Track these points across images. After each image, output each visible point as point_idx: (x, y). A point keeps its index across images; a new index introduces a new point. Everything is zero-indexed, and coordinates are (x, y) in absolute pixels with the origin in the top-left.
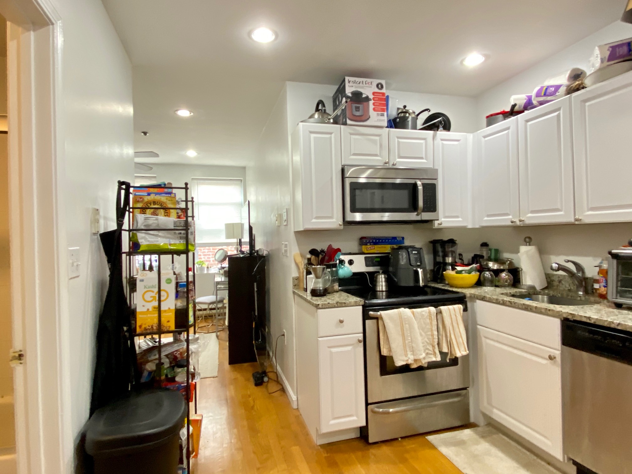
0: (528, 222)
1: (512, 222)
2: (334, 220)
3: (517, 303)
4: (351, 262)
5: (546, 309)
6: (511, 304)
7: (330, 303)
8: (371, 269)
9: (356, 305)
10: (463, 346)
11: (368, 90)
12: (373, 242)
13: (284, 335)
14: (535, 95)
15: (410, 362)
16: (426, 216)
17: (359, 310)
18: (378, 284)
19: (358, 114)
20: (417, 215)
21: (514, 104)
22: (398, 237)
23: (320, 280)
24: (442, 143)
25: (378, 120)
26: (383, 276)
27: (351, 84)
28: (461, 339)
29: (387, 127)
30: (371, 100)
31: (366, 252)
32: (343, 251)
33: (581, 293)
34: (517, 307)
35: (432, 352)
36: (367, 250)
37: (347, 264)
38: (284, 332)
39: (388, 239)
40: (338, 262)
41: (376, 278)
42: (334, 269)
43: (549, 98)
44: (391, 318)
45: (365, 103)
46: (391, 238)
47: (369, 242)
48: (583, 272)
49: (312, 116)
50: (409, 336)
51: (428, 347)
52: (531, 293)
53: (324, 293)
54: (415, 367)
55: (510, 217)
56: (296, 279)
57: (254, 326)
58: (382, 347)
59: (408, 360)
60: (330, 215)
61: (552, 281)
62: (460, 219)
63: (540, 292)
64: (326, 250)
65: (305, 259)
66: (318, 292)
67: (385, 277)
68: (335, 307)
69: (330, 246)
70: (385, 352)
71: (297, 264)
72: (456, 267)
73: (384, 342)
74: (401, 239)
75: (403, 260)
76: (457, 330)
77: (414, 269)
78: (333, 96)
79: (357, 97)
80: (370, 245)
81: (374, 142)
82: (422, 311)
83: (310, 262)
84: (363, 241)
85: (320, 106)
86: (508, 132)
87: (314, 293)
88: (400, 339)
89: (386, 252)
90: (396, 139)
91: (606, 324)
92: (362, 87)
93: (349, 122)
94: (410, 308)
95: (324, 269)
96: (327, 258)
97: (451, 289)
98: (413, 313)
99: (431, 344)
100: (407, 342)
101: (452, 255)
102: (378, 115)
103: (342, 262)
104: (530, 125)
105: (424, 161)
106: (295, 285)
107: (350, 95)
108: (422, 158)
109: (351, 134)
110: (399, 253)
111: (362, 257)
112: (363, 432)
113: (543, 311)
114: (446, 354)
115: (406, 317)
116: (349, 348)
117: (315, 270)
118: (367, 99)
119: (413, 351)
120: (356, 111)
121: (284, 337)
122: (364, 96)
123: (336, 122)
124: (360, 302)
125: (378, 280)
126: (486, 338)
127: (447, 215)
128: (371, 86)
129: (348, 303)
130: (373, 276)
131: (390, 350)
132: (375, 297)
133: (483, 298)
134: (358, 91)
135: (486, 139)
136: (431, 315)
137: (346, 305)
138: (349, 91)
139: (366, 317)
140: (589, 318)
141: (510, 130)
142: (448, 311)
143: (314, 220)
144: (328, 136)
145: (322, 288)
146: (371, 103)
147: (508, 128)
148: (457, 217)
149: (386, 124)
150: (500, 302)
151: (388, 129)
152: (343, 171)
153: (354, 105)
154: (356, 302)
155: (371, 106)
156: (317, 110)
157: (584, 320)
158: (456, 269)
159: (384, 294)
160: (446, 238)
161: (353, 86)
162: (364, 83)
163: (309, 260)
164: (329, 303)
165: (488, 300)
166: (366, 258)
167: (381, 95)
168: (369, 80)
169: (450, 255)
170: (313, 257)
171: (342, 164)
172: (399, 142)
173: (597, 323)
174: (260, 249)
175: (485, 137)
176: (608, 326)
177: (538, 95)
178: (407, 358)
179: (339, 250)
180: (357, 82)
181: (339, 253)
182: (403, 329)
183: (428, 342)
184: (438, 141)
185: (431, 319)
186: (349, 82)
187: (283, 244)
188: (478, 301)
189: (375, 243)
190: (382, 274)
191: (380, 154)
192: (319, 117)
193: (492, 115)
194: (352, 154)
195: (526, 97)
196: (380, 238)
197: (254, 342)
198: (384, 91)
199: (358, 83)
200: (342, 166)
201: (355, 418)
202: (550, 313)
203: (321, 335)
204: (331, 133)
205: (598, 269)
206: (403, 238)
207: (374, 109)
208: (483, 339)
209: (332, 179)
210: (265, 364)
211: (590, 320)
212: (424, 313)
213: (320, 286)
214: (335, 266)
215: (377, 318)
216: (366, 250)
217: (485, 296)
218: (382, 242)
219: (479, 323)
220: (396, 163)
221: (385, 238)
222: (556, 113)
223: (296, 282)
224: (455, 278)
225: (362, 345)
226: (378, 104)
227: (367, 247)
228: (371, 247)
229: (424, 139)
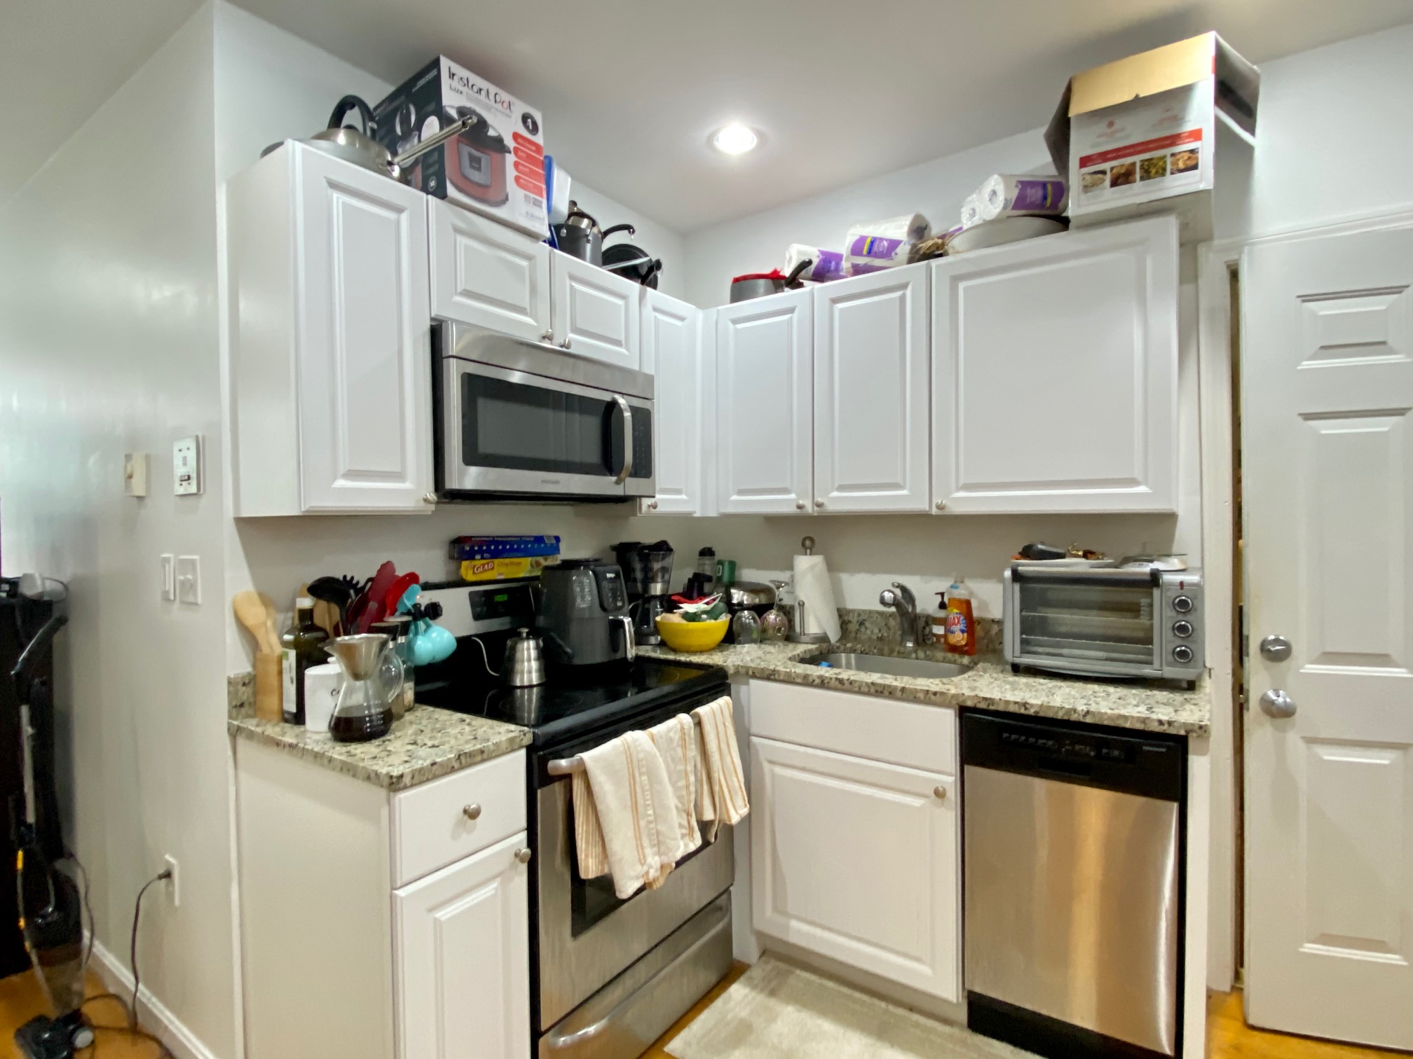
0: (832, 507)
1: (800, 507)
2: (407, 485)
4: (435, 612)
6: (843, 684)
7: (438, 760)
8: (492, 626)
9: (512, 747)
10: (740, 793)
11: (503, 125)
12: (488, 550)
13: (168, 875)
14: (849, 251)
15: (651, 875)
16: (632, 486)
17: (519, 759)
19: (475, 176)
20: (617, 483)
21: (807, 260)
22: (549, 537)
24: (655, 317)
25: (526, 213)
26: (532, 643)
28: (735, 779)
29: (552, 243)
30: (510, 152)
31: (470, 577)
33: (910, 645)
35: (686, 829)
36: (474, 573)
38: (168, 862)
39: (526, 543)
40: (407, 616)
41: (513, 649)
42: (401, 640)
43: (877, 262)
44: (606, 766)
45: (496, 156)
46: (532, 539)
47: (481, 552)
49: (324, 134)
50: (649, 805)
51: (681, 820)
55: (793, 496)
56: (244, 684)
57: (20, 865)
58: (581, 856)
59: (647, 873)
60: (398, 469)
62: (684, 497)
66: (368, 725)
67: (537, 647)
68: (453, 770)
69: (387, 567)
70: (590, 868)
72: (681, 605)
73: (587, 843)
74: (554, 541)
75: (583, 597)
76: (728, 759)
77: (611, 618)
80: (483, 558)
81: (518, 273)
82: (669, 730)
83: (306, 623)
84: (463, 548)
85: (350, 114)
86: (791, 318)
88: (628, 816)
89: (522, 575)
90: (568, 282)
92: (488, 108)
93: (451, 191)
94: (643, 726)
96: (373, 606)
97: (683, 658)
98: (652, 740)
99: (685, 811)
100: (642, 823)
101: (663, 577)
102: (527, 199)
104: (842, 310)
106: (242, 705)
107: (454, 114)
108: (619, 343)
109: (457, 230)
110: (574, 578)
111: (464, 592)
114: (711, 823)
115: (641, 756)
116: (489, 889)
118: (498, 145)
119: (659, 844)
120: (473, 168)
121: (171, 883)
122: (491, 133)
123: (410, 179)
124: (522, 737)
125: (518, 655)
126: (771, 762)
127: (663, 485)
129: (492, 748)
131: (605, 859)
133: (771, 675)
134: (475, 112)
135: (739, 326)
136: (684, 734)
137: (483, 756)
139: (537, 777)
141: (795, 315)
143: (341, 483)
145: (381, 710)
146: (510, 159)
147: (791, 310)
148: (680, 491)
149: (545, 233)
150: (814, 681)
151: (551, 249)
152: (436, 332)
153: (466, 150)
154: (511, 740)
155: (511, 173)
157: (1012, 709)
158: (681, 608)
160: (649, 539)
161: (461, 93)
162: (492, 96)
163: (306, 615)
165: (782, 678)
166: (471, 594)
167: (534, 148)
168: (504, 96)
169: (659, 580)
170: (323, 604)
171: (433, 315)
172: (572, 287)
174: (25, 575)
175: (735, 322)
177: (856, 250)
178: (645, 868)
179: (412, 578)
180: (472, 86)
181: (416, 587)
182: (635, 790)
183: (680, 806)
184: (648, 310)
185: (684, 746)
187: (167, 560)
188: (753, 682)
189: (496, 555)
190: (528, 638)
191: (531, 311)
193: (745, 278)
194: (459, 290)
195: (818, 253)
196: (507, 539)
197: (22, 923)
198: (539, 139)
199: (475, 89)
200: (432, 319)
202: (937, 699)
203: (406, 878)
204: (398, 210)
205: (939, 598)
206: (557, 539)
207: (518, 181)
208: (766, 766)
209: (400, 352)
210: (76, 987)
212: (670, 733)
214: (404, 628)
215: (567, 778)
216: (470, 572)
217: (774, 670)
218: (512, 550)
219: (754, 730)
220: (569, 342)
221: (519, 539)
222: (898, 294)
223: (245, 693)
224: (689, 631)
225: (524, 868)
226: (526, 170)
227: (475, 566)
228: (484, 565)
229: (623, 297)
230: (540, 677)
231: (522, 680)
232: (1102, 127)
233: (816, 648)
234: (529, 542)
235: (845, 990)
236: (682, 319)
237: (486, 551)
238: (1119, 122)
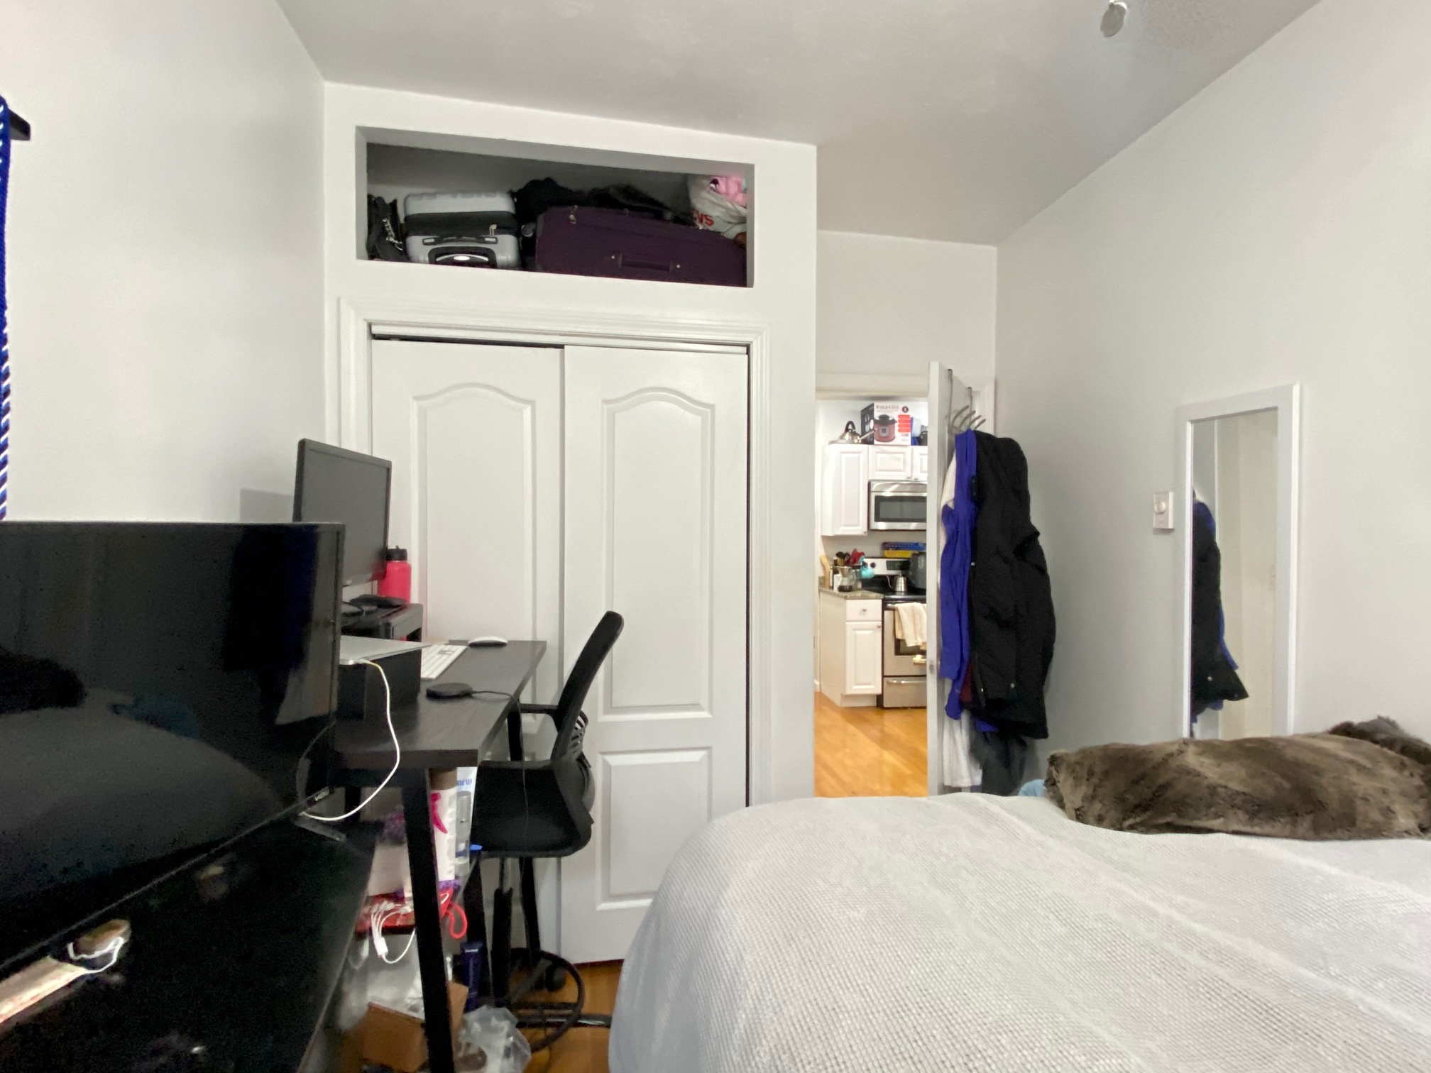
2: (860, 528)
4: (873, 565)
7: (856, 596)
8: (892, 572)
9: (877, 598)
11: (894, 415)
12: (894, 547)
15: (919, 644)
17: (880, 602)
18: (897, 586)
19: (884, 435)
22: (920, 543)
23: (846, 579)
25: (902, 439)
26: (903, 579)
27: (879, 409)
29: (910, 445)
30: (896, 422)
31: (887, 556)
32: (866, 555)
37: (869, 566)
39: (910, 545)
40: (861, 564)
41: (896, 579)
42: (858, 570)
44: (905, 609)
45: (891, 425)
46: (913, 544)
47: (891, 547)
49: (842, 437)
53: (850, 589)
56: (822, 578)
58: (897, 632)
59: (914, 643)
60: (857, 524)
64: (851, 554)
65: (831, 560)
66: (845, 588)
68: (858, 600)
69: (855, 550)
70: (899, 636)
71: (823, 565)
73: (899, 629)
74: (922, 545)
75: (921, 565)
78: (862, 411)
79: (885, 421)
80: (892, 550)
81: (899, 459)
83: (836, 563)
84: (886, 546)
85: (849, 428)
87: (841, 589)
88: (912, 626)
89: (908, 556)
90: (919, 456)
92: (889, 412)
93: (876, 442)
94: (921, 602)
95: (849, 570)
96: (852, 560)
98: (923, 607)
100: (917, 629)
102: (903, 435)
103: (865, 564)
106: (821, 584)
107: (878, 419)
109: (877, 452)
110: (919, 558)
111: (884, 561)
112: (879, 699)
115: (915, 610)
116: (870, 632)
117: (842, 570)
118: (893, 422)
120: (883, 432)
122: (890, 419)
123: (865, 442)
124: (880, 596)
125: (898, 582)
128: (897, 409)
129: (870, 597)
130: (893, 578)
131: (903, 634)
132: (894, 592)
134: (885, 414)
138: (877, 415)
139: (884, 608)
143: (842, 528)
144: (857, 455)
145: (848, 585)
146: (897, 425)
149: (909, 442)
151: (911, 447)
152: (869, 485)
153: (881, 428)
155: (897, 428)
156: (847, 430)
159: (902, 592)
161: (880, 411)
162: (891, 407)
163: (835, 561)
166: (887, 562)
167: (906, 417)
168: (896, 404)
170: (840, 559)
171: (869, 480)
178: (916, 641)
179: (862, 554)
181: (863, 557)
182: (914, 619)
186: (877, 407)
189: (897, 549)
190: (901, 577)
191: (904, 470)
192: (849, 437)
194: (878, 470)
196: (902, 543)
198: (909, 412)
199: (885, 407)
203: (848, 620)
204: (859, 453)
207: (900, 431)
209: (859, 492)
213: (846, 583)
214: (859, 567)
215: (893, 610)
216: (888, 554)
218: (904, 547)
220: (917, 478)
221: (907, 544)
223: (822, 581)
225: (880, 630)
226: (903, 425)
227: (890, 552)
228: (892, 552)
230: (904, 588)
231: (899, 587)
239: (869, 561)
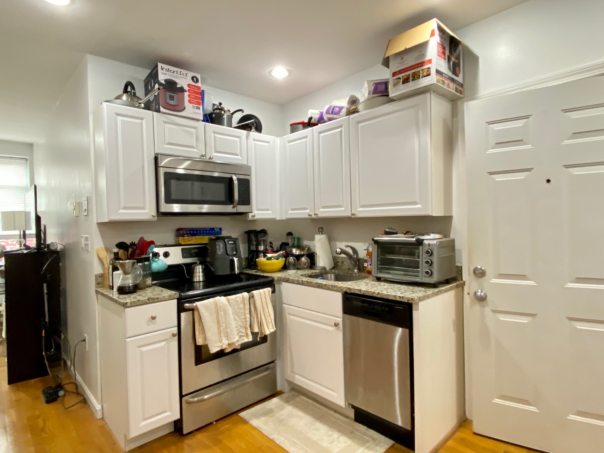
0: (321, 215)
1: (309, 215)
2: (146, 211)
3: (312, 282)
4: (166, 255)
5: (332, 285)
6: (308, 283)
7: (141, 299)
8: (188, 260)
9: (170, 298)
10: (271, 324)
11: (184, 82)
12: (190, 233)
13: (85, 340)
14: (325, 112)
15: (224, 347)
16: (241, 209)
17: (174, 303)
18: (195, 275)
19: (172, 102)
20: (233, 207)
21: (310, 117)
22: (217, 228)
23: (129, 276)
24: (255, 143)
25: (193, 112)
26: (200, 267)
27: (164, 71)
28: (269, 318)
29: (203, 121)
30: (186, 92)
31: (183, 243)
32: (157, 244)
33: (356, 271)
34: (312, 285)
35: (244, 333)
36: (184, 241)
37: (162, 257)
38: (85, 337)
39: (206, 231)
40: (151, 255)
41: (194, 269)
42: (147, 263)
43: (335, 116)
44: (206, 307)
45: (180, 94)
46: (210, 229)
47: (187, 234)
48: (357, 255)
49: (119, 97)
50: (224, 322)
51: (241, 330)
52: (323, 273)
53: (136, 288)
54: (229, 351)
55: (308, 211)
56: (100, 277)
57: (43, 335)
58: (197, 337)
59: (222, 346)
60: (142, 206)
61: (338, 263)
62: (270, 212)
63: (329, 272)
64: (136, 243)
65: (111, 253)
66: (127, 289)
67: (202, 268)
68: (146, 303)
69: (142, 239)
70: (200, 342)
71: (100, 260)
72: (267, 254)
73: (199, 333)
74: (219, 230)
75: (220, 250)
77: (231, 258)
78: (144, 80)
79: (171, 86)
80: (188, 236)
81: (191, 134)
82: (236, 298)
83: (117, 257)
84: (180, 232)
85: (128, 88)
86: (306, 140)
87: (122, 290)
88: (215, 326)
89: (204, 242)
90: (213, 134)
91: (370, 295)
92: (177, 77)
93: (162, 109)
94: (225, 295)
95: (134, 264)
96: (138, 252)
97: (262, 274)
98: (228, 300)
99: (244, 327)
100: (222, 328)
101: (264, 243)
102: (193, 107)
103: (156, 255)
104: (322, 136)
105: (239, 157)
106: (99, 283)
107: (163, 82)
108: (237, 155)
109: (165, 122)
110: (217, 243)
111: (179, 249)
113: (330, 287)
114: (257, 333)
115: (221, 305)
116: (163, 344)
117: (123, 265)
118: (182, 90)
119: (227, 336)
120: (170, 100)
121: (85, 343)
122: (178, 86)
123: (148, 107)
124: (174, 295)
125: (195, 271)
126: (290, 314)
127: (259, 208)
128: (186, 77)
129: (162, 297)
130: (190, 268)
131: (205, 339)
132: (191, 287)
133: (288, 280)
134: (172, 80)
135: (291, 144)
136: (244, 299)
137: (159, 300)
138: (162, 77)
139: (180, 309)
140: (360, 290)
141: (308, 139)
142: (259, 294)
143: (122, 211)
144: (139, 121)
145: (132, 285)
146: (186, 94)
147: (306, 137)
148: (268, 210)
149: (202, 118)
150: (300, 282)
151: (204, 123)
152: (156, 159)
153: (168, 94)
154: (170, 296)
155: (186, 98)
156: (125, 91)
157: (357, 292)
158: (267, 256)
159: (201, 285)
160: (259, 229)
161: (166, 74)
162: (179, 73)
163: (116, 254)
164: (139, 300)
165: (291, 281)
166: (182, 249)
167: (197, 88)
168: (184, 71)
169: (262, 244)
170: (122, 251)
171: (155, 153)
172: (214, 136)
173: (365, 294)
174: (52, 243)
175: (289, 142)
176: (372, 295)
177: (327, 113)
178: (221, 344)
179: (152, 243)
180: (171, 71)
181: (153, 245)
182: (218, 317)
183: (242, 325)
184: (251, 140)
185: (244, 304)
186: (162, 69)
187: (83, 237)
188: (284, 283)
189: (193, 235)
190: (199, 265)
191: (196, 147)
192: (127, 100)
193: (295, 124)
194: (166, 143)
195: (319, 113)
196: (198, 229)
197: (44, 353)
198: (199, 84)
199: (172, 72)
200: (155, 154)
201: (168, 413)
202: (335, 288)
203: (129, 335)
204: (142, 119)
205: (366, 252)
206: (221, 229)
207: (189, 101)
208: (288, 315)
209: (143, 167)
210: (60, 376)
211: (360, 292)
212: (238, 299)
213: (130, 282)
214: (148, 259)
215: (192, 310)
216: (183, 241)
217: (289, 279)
218: (200, 233)
219: (284, 301)
220: (212, 157)
221: (203, 229)
222: (339, 130)
223: (100, 280)
224: (266, 264)
225: (176, 338)
226: (193, 97)
227: (184, 239)
228: (188, 239)
229: (239, 137)
230: (203, 279)
231: (197, 279)
232: (399, 60)
233: (319, 272)
234: (208, 230)
235: (315, 404)
236: (268, 142)
237: (189, 234)
238: (405, 58)
239: (161, 251)
